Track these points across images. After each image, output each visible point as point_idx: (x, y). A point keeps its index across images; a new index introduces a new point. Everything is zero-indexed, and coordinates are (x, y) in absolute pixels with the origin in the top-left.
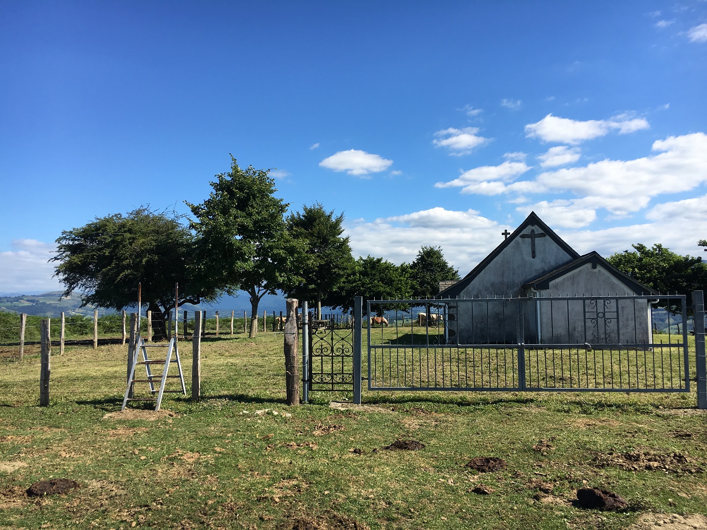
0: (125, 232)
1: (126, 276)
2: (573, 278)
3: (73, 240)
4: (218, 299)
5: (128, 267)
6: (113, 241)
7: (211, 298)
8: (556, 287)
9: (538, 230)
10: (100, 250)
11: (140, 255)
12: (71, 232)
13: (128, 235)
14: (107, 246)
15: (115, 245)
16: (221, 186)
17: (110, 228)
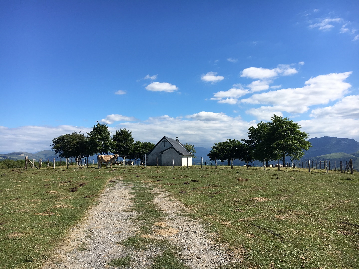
0: (71, 139)
1: (71, 150)
2: (168, 151)
3: (57, 140)
4: (94, 156)
5: (72, 148)
6: (68, 141)
7: (92, 155)
8: (164, 153)
9: (166, 140)
10: (64, 143)
11: (74, 145)
12: (56, 139)
13: (71, 140)
14: (66, 143)
15: (68, 142)
16: (95, 128)
17: (67, 138)
